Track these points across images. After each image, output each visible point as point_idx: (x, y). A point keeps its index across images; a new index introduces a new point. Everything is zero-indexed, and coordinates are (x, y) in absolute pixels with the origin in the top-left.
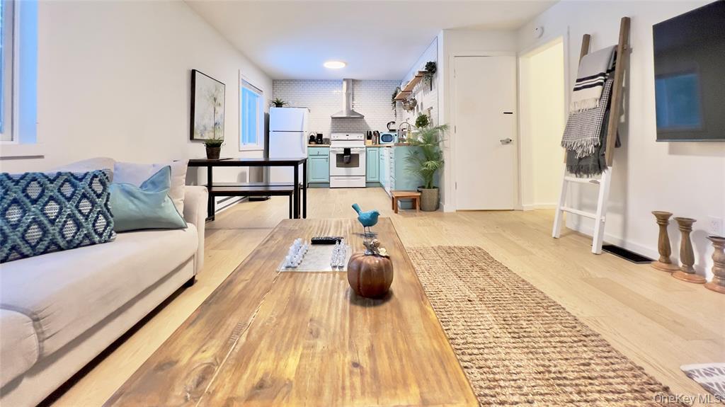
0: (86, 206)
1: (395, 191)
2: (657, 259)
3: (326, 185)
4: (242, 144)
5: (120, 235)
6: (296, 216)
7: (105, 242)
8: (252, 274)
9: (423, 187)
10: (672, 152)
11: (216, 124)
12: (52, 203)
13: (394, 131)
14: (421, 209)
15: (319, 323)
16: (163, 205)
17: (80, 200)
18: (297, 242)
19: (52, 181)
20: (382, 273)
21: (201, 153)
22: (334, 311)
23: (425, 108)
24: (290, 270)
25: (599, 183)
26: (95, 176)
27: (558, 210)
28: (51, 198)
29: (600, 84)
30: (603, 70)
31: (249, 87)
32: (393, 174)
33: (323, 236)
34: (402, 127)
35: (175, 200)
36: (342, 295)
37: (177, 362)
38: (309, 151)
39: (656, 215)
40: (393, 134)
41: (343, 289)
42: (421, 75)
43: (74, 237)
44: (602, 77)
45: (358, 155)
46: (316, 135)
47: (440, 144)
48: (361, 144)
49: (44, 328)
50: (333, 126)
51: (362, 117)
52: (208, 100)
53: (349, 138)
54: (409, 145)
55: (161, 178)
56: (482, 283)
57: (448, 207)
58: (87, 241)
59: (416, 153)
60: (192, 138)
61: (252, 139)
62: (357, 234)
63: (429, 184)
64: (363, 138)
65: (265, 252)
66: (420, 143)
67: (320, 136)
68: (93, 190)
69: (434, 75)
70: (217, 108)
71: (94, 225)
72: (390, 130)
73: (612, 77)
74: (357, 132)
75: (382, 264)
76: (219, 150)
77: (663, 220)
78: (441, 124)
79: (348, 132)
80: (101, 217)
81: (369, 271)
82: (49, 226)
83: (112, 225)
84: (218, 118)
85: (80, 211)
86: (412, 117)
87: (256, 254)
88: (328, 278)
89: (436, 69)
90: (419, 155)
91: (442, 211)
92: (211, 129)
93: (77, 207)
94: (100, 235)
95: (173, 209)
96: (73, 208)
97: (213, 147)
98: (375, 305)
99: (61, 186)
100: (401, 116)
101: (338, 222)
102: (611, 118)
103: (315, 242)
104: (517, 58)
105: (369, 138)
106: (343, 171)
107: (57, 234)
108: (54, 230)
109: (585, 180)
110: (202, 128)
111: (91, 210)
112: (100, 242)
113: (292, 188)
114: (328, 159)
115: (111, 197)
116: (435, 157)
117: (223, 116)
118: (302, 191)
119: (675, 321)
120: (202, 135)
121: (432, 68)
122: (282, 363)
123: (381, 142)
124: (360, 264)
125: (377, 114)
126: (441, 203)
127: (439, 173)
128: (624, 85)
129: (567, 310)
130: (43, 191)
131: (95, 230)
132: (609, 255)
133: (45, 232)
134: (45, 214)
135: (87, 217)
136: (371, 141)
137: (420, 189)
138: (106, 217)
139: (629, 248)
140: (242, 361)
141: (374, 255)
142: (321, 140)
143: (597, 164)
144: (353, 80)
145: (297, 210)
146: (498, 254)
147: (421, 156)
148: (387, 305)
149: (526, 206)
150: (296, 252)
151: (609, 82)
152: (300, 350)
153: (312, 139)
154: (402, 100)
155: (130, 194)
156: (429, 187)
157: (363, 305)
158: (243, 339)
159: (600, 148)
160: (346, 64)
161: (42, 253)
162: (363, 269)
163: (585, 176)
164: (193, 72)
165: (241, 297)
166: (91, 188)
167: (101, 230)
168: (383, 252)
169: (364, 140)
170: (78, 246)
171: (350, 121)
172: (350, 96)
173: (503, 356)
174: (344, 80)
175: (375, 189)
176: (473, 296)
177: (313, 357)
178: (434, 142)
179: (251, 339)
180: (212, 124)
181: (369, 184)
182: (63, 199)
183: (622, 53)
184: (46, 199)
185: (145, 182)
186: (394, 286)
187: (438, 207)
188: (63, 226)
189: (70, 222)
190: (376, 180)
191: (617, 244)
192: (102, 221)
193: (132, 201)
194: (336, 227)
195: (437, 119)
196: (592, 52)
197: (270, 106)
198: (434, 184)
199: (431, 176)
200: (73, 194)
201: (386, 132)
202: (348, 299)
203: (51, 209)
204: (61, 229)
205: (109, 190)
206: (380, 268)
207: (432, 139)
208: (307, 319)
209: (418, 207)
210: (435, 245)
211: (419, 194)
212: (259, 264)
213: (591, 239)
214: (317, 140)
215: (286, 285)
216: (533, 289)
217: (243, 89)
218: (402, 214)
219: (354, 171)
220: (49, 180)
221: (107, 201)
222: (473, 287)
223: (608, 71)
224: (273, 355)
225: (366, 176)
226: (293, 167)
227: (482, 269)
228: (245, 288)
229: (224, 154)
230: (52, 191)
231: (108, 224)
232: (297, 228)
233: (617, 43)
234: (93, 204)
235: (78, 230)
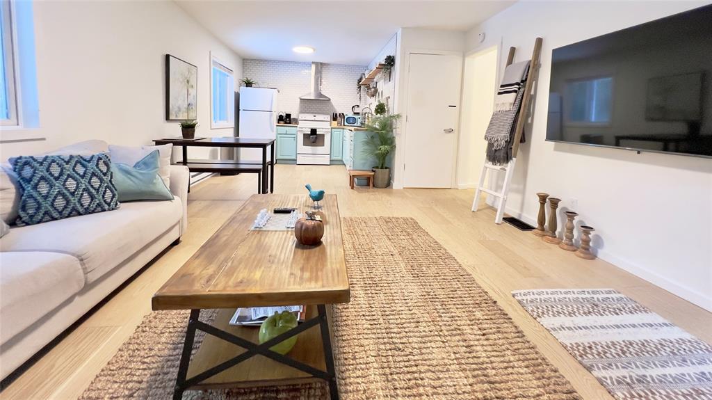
0: (96, 182)
1: (353, 170)
2: (536, 227)
3: (293, 162)
4: (213, 122)
5: (122, 204)
6: (264, 192)
7: (113, 209)
8: (231, 232)
9: (377, 167)
10: (556, 149)
11: (189, 105)
12: (70, 179)
13: (358, 114)
14: (374, 186)
15: (275, 257)
16: (155, 181)
17: (91, 178)
18: (262, 211)
19: (67, 163)
20: (316, 230)
21: (176, 132)
22: (284, 251)
23: (385, 96)
24: (258, 229)
25: (506, 170)
26: (100, 159)
27: (477, 191)
28: (69, 176)
29: (515, 91)
30: (518, 80)
31: (221, 68)
32: (352, 155)
33: (282, 208)
34: (364, 111)
35: (163, 177)
36: (291, 243)
37: (193, 274)
38: (277, 130)
39: (539, 196)
40: (356, 117)
41: (292, 240)
42: (381, 67)
43: (89, 205)
44: (517, 86)
45: (324, 135)
46: (284, 115)
47: (394, 130)
48: (327, 125)
49: (87, 266)
50: (301, 107)
51: (330, 99)
52: (181, 83)
53: (316, 118)
54: (367, 130)
55: (152, 160)
56: (405, 243)
57: (397, 184)
58: (99, 209)
59: (372, 137)
60: (167, 118)
61: (222, 117)
62: (308, 206)
63: (382, 165)
64: (329, 119)
65: (239, 218)
66: (376, 129)
67: (288, 116)
68: (100, 170)
69: (392, 68)
70: (190, 90)
71: (103, 197)
72: (355, 113)
73: (524, 86)
74: (324, 114)
75: (316, 225)
76: (194, 131)
77: (543, 198)
78: (396, 113)
79: (315, 113)
80: (108, 191)
81: (307, 228)
82: (70, 197)
83: (117, 196)
84: (191, 100)
85: (92, 186)
86: (373, 103)
87: (232, 220)
88: (283, 234)
89: (394, 63)
90: (375, 139)
91: (392, 188)
92: (185, 110)
93: (89, 183)
94: (109, 204)
95: (162, 186)
96: (87, 184)
97: (188, 128)
98: (309, 248)
99: (75, 166)
100: (365, 100)
101: (295, 197)
102: (519, 119)
103: (276, 212)
104: (464, 57)
105: (335, 119)
106: (309, 149)
107: (77, 203)
108: (74, 200)
109: (498, 167)
110: (177, 109)
111: (100, 185)
112: (109, 210)
113: (261, 167)
114: (295, 139)
115: (113, 175)
116: (389, 142)
117: (196, 97)
118: (270, 167)
119: (525, 267)
120: (176, 116)
121: (390, 61)
122: (252, 274)
123: (346, 124)
124: (302, 225)
125: (343, 97)
126: (391, 181)
127: (392, 156)
128: (532, 93)
129: (458, 261)
130: (62, 171)
131: (105, 201)
132: (508, 224)
133: (68, 202)
134: (66, 188)
135: (97, 190)
136: (336, 122)
137: (374, 169)
138: (112, 191)
139: (523, 220)
140: (229, 274)
141: (312, 219)
142: (290, 120)
143: (506, 156)
144: (321, 64)
145: (265, 186)
146: (424, 223)
147: (377, 141)
148: (317, 249)
149: (461, 185)
150: (262, 218)
151: (522, 90)
152: (263, 268)
153: (281, 118)
154: (366, 86)
155: (127, 172)
156: (382, 168)
157: (303, 248)
158: (229, 264)
159: (509, 142)
160: (314, 50)
161: (67, 217)
162: (304, 228)
163: (499, 164)
164: (167, 57)
165: (226, 244)
166: (98, 168)
167: (109, 200)
168: (318, 218)
169: (330, 121)
170: (93, 212)
171: (317, 103)
172: (318, 81)
173: (403, 287)
174: (313, 63)
175: (338, 167)
176: (395, 252)
177: (270, 271)
178: (388, 129)
179: (234, 264)
180: (186, 106)
181: (332, 162)
182: (78, 176)
183: (533, 67)
184: (66, 177)
185: (138, 163)
186: (323, 239)
187: (388, 184)
188: (81, 197)
189: (86, 194)
190: (340, 158)
191: (516, 217)
192: (109, 194)
193: (130, 178)
194: (294, 201)
195: (394, 108)
196: (516, 62)
197: (240, 85)
198: (386, 165)
199: (384, 159)
200: (85, 173)
201: (351, 114)
202: (294, 245)
203: (71, 184)
204: (80, 200)
205: (112, 170)
206: (314, 227)
207: (387, 126)
208: (269, 254)
209: (371, 185)
210: (378, 216)
211: (373, 173)
212: (235, 226)
213: (496, 211)
214: (285, 119)
215: (254, 239)
216: (440, 247)
217: (214, 69)
218: (358, 190)
219: (319, 149)
220: (65, 162)
221: (111, 178)
222: (397, 246)
223: (522, 81)
224: (247, 270)
225: (330, 154)
226: (262, 149)
227: (408, 234)
228: (226, 240)
229: (198, 135)
230: (68, 170)
231: (114, 196)
232: (264, 201)
233: (531, 59)
234: (101, 180)
235: (92, 200)
